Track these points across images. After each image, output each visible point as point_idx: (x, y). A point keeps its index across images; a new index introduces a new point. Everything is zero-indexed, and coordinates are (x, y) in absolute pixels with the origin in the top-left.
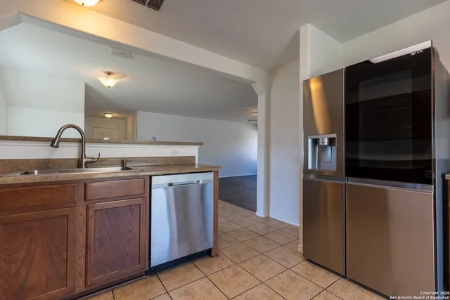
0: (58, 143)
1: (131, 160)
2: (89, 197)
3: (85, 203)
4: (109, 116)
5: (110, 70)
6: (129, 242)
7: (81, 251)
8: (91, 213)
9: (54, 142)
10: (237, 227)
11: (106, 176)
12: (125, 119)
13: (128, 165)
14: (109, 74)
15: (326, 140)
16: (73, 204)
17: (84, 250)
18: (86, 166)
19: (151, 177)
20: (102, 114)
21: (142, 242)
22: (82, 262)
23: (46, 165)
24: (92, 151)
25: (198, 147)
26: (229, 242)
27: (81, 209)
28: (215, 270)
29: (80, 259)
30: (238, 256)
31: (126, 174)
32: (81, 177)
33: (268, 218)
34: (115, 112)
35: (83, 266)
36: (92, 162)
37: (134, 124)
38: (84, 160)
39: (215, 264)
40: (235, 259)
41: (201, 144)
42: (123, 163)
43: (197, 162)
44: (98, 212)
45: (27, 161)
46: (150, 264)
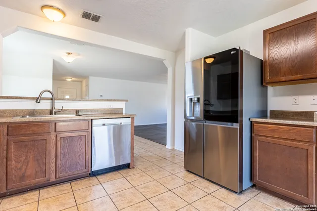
0: (40, 101)
1: (81, 110)
2: (57, 130)
3: (55, 134)
4: (69, 80)
5: (69, 52)
6: (79, 156)
7: (53, 159)
8: (58, 139)
9: (37, 100)
10: (151, 154)
11: (67, 119)
12: (81, 82)
13: (80, 113)
14: (69, 54)
15: (196, 99)
16: (49, 133)
17: (55, 159)
18: (55, 114)
19: (92, 120)
20: (64, 78)
21: (87, 157)
22: (54, 165)
23: (32, 113)
24: (58, 105)
25: (125, 102)
26: (143, 162)
27: (53, 137)
28: (130, 174)
29: (52, 163)
30: (146, 168)
31: (78, 118)
32: (53, 119)
33: (173, 150)
34: (74, 77)
35: (54, 167)
36: (58, 111)
37: (87, 86)
38: (54, 110)
39: (130, 172)
40: (144, 170)
41: (127, 101)
42: (77, 113)
43: (124, 112)
44: (62, 139)
45: (22, 110)
46: (92, 169)
